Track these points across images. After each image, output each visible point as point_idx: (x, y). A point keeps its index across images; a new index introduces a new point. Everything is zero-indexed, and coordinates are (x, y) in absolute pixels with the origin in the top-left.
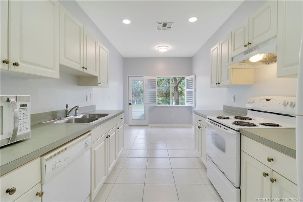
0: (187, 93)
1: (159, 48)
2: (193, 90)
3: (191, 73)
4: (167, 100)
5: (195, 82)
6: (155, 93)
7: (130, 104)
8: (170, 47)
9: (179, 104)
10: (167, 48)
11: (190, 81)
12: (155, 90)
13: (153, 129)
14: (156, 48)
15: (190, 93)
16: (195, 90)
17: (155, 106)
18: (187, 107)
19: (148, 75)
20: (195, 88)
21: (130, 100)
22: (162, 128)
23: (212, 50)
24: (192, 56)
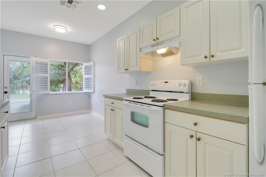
0: (85, 79)
1: (55, 27)
2: (91, 76)
3: (89, 61)
4: (52, 88)
5: (94, 69)
6: (46, 78)
7: (6, 92)
8: (69, 29)
9: (71, 91)
10: (66, 29)
11: (88, 67)
12: (47, 74)
13: (46, 122)
14: (51, 26)
15: (89, 79)
16: (94, 76)
17: (47, 94)
18: (85, 93)
19: (37, 57)
20: (94, 75)
21: (6, 88)
22: (57, 118)
23: (118, 40)
24: (89, 44)
